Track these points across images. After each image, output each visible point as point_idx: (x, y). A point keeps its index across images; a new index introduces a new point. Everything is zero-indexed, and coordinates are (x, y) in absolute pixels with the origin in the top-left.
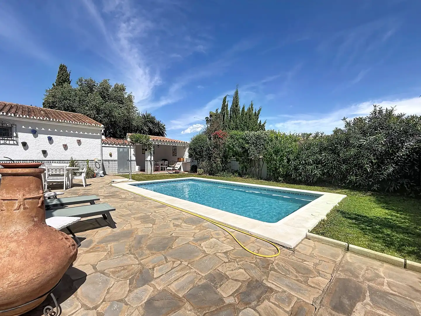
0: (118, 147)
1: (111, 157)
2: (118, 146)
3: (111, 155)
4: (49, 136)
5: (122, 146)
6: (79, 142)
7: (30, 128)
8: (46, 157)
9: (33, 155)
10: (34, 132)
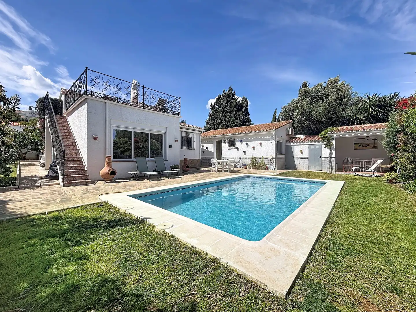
0: (309, 145)
1: (302, 154)
2: (309, 143)
3: (302, 153)
4: (246, 142)
5: (313, 143)
6: (261, 144)
7: (240, 139)
8: (245, 155)
9: (240, 154)
10: (241, 141)
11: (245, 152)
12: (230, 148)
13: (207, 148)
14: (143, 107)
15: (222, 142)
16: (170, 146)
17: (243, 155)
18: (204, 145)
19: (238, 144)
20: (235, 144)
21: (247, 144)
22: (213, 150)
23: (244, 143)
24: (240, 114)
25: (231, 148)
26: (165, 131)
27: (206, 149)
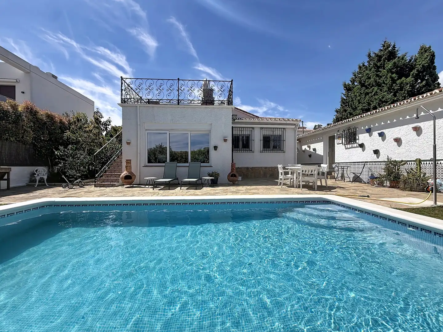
4: (380, 132)
6: (418, 130)
8: (378, 158)
9: (368, 156)
10: (369, 131)
11: (376, 152)
12: (349, 146)
13: (314, 150)
14: (177, 104)
15: (336, 137)
16: (216, 148)
17: (374, 157)
18: (310, 145)
19: (363, 138)
20: (357, 138)
21: (382, 135)
22: (323, 153)
23: (375, 134)
24: (402, 83)
25: (351, 146)
26: (207, 128)
27: (312, 151)
